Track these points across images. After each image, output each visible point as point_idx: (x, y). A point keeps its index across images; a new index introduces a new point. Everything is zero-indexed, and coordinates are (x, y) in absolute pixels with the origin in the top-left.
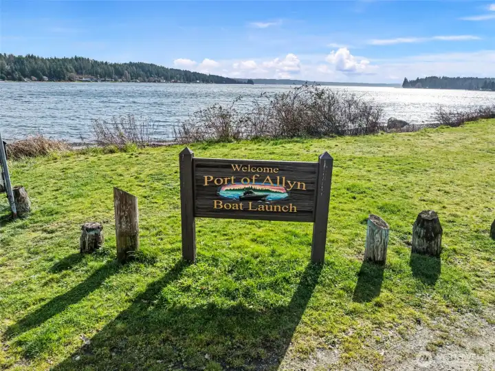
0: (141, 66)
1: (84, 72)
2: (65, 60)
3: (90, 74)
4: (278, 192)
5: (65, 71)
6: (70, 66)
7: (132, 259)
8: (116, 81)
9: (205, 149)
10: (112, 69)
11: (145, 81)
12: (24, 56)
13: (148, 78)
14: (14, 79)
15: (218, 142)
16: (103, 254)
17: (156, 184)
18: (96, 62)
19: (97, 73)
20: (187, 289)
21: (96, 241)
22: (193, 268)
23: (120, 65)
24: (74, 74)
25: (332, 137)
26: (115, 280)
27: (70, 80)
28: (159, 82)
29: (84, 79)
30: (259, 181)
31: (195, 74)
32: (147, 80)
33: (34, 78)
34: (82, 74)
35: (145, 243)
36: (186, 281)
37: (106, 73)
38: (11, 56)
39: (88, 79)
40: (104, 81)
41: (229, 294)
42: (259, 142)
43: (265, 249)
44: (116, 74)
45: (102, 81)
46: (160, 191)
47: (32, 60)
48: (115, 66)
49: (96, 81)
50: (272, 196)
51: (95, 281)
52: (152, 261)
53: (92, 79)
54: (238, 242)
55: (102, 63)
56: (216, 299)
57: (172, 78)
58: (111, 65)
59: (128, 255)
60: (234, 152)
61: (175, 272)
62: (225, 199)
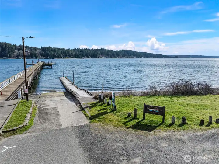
0: (127, 51)
1: (104, 54)
2: (98, 50)
3: (106, 55)
4: (157, 111)
5: (97, 54)
6: (99, 52)
7: (136, 118)
8: (116, 58)
9: (149, 98)
10: (115, 53)
11: (128, 58)
12: (83, 49)
13: (129, 56)
14: (79, 58)
15: (153, 95)
16: (131, 117)
17: (138, 107)
18: (109, 50)
19: (109, 55)
20: (144, 122)
21: (130, 115)
22: (145, 120)
23: (118, 51)
24: (100, 55)
25: (190, 96)
26: (134, 120)
27: (99, 58)
28: (134, 58)
29: (104, 57)
30: (155, 109)
31: (150, 54)
32: (128, 57)
33: (86, 57)
34: (103, 55)
35: (138, 116)
36: (143, 122)
37: (112, 55)
38: (79, 49)
39: (105, 57)
40: (112, 58)
41: (149, 124)
42: (165, 96)
43: (156, 120)
44: (116, 55)
45: (111, 58)
46: (139, 108)
47: (86, 50)
48: (116, 51)
49: (108, 58)
50: (156, 111)
51: (131, 120)
52: (139, 119)
53: (107, 57)
54: (152, 118)
55: (111, 50)
56: (147, 124)
57: (139, 56)
58: (114, 51)
59: (135, 117)
60: (156, 99)
61: (142, 121)
62: (150, 111)
